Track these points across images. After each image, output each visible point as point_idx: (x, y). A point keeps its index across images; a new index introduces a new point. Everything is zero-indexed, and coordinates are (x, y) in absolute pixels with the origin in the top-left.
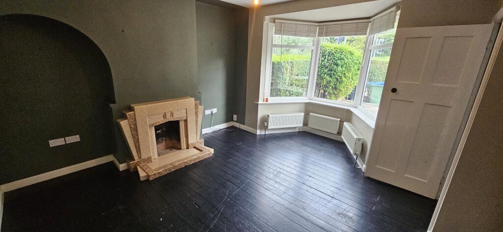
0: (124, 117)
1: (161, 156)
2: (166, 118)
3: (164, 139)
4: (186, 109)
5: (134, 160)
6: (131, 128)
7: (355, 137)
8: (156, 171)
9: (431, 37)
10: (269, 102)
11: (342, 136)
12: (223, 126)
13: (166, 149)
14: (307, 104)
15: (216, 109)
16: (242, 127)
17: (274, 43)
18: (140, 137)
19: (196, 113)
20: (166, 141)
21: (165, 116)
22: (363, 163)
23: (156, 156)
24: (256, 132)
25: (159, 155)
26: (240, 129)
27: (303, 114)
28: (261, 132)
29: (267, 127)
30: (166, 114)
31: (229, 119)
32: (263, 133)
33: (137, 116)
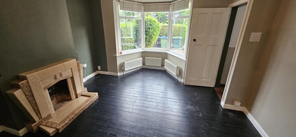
0: (18, 87)
1: (57, 110)
2: (57, 79)
3: (54, 96)
4: (71, 68)
5: (35, 122)
6: (26, 95)
7: (176, 66)
8: (63, 123)
9: (208, 13)
10: (123, 54)
11: (165, 67)
12: (92, 75)
13: (58, 103)
14: (142, 52)
15: (86, 64)
16: (106, 73)
17: (120, 16)
18: (37, 101)
19: (79, 70)
20: (56, 97)
21: (55, 78)
22: (181, 79)
23: (54, 112)
24: (118, 74)
25: (55, 111)
26: (104, 75)
27: (142, 58)
28: (120, 73)
29: (124, 70)
30: (56, 75)
31: (95, 69)
32: (122, 74)
33: (31, 84)
